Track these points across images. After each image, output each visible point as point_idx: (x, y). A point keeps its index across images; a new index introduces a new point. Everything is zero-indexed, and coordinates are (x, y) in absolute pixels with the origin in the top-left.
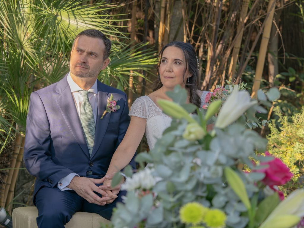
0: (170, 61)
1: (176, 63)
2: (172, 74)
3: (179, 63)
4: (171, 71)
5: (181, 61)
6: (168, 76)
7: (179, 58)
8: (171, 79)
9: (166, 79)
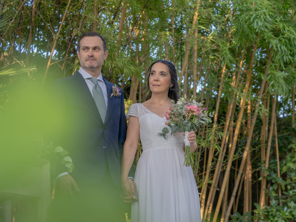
0: (157, 73)
1: (162, 74)
2: (158, 83)
3: (165, 75)
4: (158, 80)
5: (166, 73)
6: (156, 84)
7: (164, 71)
8: (158, 87)
9: (154, 87)
